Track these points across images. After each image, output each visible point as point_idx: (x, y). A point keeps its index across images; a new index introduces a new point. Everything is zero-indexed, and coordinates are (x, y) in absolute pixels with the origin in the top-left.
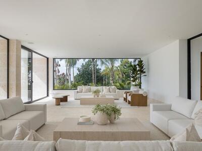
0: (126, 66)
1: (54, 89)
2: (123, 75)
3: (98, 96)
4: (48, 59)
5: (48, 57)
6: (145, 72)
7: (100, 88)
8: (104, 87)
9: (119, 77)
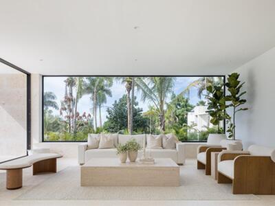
0: (179, 105)
1: (43, 141)
2: (175, 119)
3: (133, 161)
4: (29, 75)
5: (29, 72)
6: (245, 101)
7: (139, 137)
8: (149, 136)
9: (170, 122)
